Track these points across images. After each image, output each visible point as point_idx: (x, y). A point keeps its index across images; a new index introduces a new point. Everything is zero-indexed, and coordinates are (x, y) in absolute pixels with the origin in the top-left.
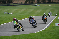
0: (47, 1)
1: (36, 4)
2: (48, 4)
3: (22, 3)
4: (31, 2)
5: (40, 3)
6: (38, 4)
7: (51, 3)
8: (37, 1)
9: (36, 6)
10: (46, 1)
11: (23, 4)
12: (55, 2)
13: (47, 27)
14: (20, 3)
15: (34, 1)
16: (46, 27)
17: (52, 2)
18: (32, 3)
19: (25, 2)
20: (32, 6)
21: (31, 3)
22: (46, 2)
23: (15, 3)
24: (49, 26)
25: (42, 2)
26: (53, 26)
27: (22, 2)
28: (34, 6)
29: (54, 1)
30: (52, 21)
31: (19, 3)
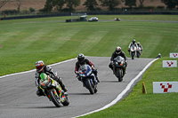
0: (122, 5)
1: (83, 13)
2: (126, 14)
3: (32, 10)
4: (65, 6)
5: (99, 9)
6: (89, 14)
7: (136, 8)
8: (86, 4)
9: (82, 19)
10: (117, 4)
11: (35, 13)
12: (152, 8)
13: (124, 97)
14: (26, 12)
15: (77, 4)
16: (120, 97)
17: (141, 7)
18: (68, 11)
19: (43, 7)
20: (67, 21)
21: (65, 10)
22: (119, 7)
23: (7, 12)
24: (128, 93)
25: (105, 8)
26: (144, 92)
27: (33, 7)
28: (77, 20)
29: (146, 4)
30: (141, 73)
31: (21, 9)
